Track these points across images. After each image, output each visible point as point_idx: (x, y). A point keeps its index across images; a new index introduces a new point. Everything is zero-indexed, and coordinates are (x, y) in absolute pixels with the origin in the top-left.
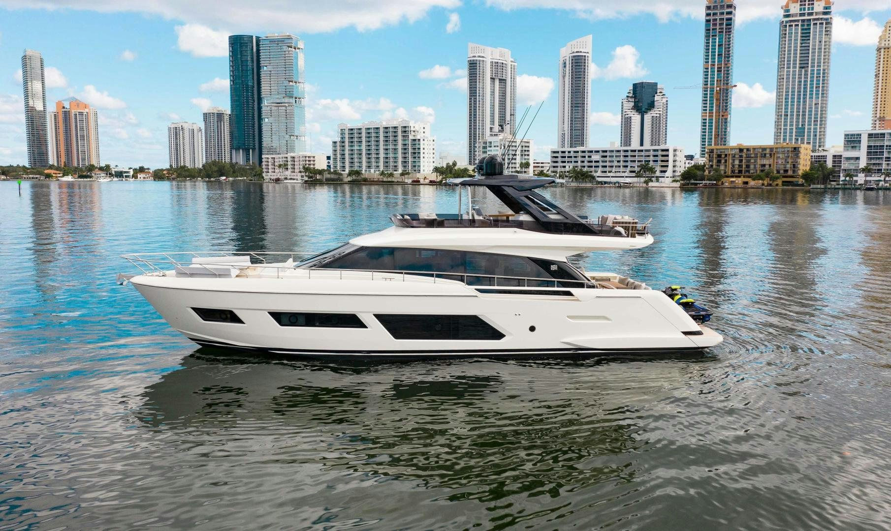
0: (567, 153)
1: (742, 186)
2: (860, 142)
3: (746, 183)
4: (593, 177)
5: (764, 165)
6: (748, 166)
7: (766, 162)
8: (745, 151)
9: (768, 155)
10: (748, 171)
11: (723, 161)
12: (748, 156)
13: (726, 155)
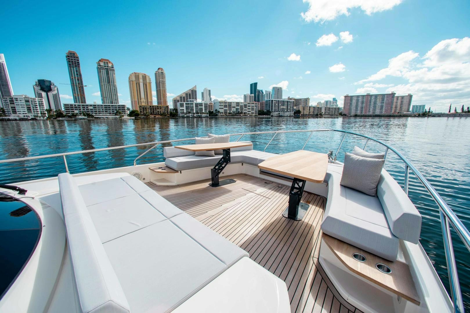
0: (74, 105)
1: (153, 117)
2: (183, 105)
3: (155, 117)
4: (93, 116)
5: (158, 111)
6: (153, 112)
7: (159, 110)
8: (152, 107)
9: (159, 108)
10: (154, 113)
11: (145, 110)
12: (153, 108)
13: (146, 108)
